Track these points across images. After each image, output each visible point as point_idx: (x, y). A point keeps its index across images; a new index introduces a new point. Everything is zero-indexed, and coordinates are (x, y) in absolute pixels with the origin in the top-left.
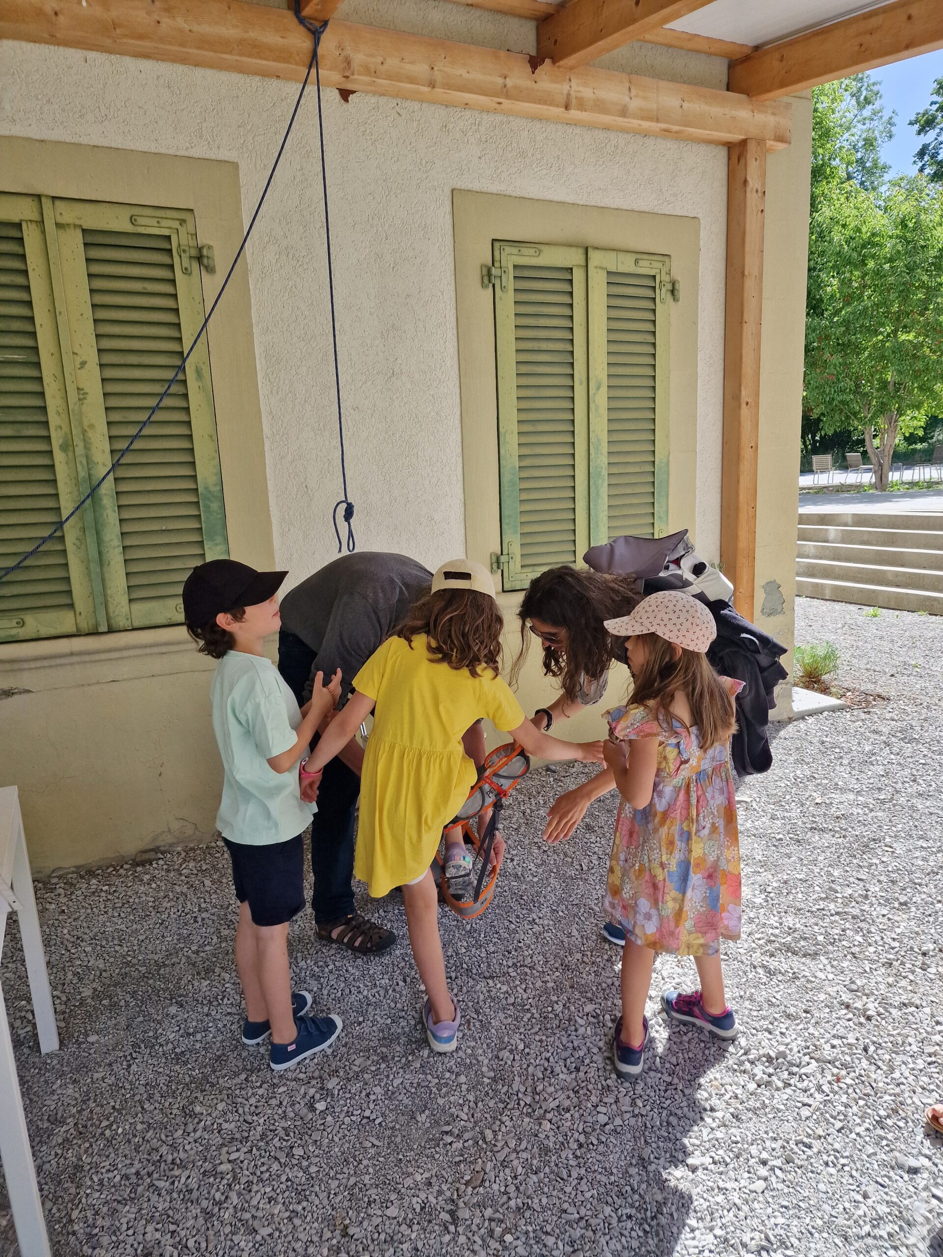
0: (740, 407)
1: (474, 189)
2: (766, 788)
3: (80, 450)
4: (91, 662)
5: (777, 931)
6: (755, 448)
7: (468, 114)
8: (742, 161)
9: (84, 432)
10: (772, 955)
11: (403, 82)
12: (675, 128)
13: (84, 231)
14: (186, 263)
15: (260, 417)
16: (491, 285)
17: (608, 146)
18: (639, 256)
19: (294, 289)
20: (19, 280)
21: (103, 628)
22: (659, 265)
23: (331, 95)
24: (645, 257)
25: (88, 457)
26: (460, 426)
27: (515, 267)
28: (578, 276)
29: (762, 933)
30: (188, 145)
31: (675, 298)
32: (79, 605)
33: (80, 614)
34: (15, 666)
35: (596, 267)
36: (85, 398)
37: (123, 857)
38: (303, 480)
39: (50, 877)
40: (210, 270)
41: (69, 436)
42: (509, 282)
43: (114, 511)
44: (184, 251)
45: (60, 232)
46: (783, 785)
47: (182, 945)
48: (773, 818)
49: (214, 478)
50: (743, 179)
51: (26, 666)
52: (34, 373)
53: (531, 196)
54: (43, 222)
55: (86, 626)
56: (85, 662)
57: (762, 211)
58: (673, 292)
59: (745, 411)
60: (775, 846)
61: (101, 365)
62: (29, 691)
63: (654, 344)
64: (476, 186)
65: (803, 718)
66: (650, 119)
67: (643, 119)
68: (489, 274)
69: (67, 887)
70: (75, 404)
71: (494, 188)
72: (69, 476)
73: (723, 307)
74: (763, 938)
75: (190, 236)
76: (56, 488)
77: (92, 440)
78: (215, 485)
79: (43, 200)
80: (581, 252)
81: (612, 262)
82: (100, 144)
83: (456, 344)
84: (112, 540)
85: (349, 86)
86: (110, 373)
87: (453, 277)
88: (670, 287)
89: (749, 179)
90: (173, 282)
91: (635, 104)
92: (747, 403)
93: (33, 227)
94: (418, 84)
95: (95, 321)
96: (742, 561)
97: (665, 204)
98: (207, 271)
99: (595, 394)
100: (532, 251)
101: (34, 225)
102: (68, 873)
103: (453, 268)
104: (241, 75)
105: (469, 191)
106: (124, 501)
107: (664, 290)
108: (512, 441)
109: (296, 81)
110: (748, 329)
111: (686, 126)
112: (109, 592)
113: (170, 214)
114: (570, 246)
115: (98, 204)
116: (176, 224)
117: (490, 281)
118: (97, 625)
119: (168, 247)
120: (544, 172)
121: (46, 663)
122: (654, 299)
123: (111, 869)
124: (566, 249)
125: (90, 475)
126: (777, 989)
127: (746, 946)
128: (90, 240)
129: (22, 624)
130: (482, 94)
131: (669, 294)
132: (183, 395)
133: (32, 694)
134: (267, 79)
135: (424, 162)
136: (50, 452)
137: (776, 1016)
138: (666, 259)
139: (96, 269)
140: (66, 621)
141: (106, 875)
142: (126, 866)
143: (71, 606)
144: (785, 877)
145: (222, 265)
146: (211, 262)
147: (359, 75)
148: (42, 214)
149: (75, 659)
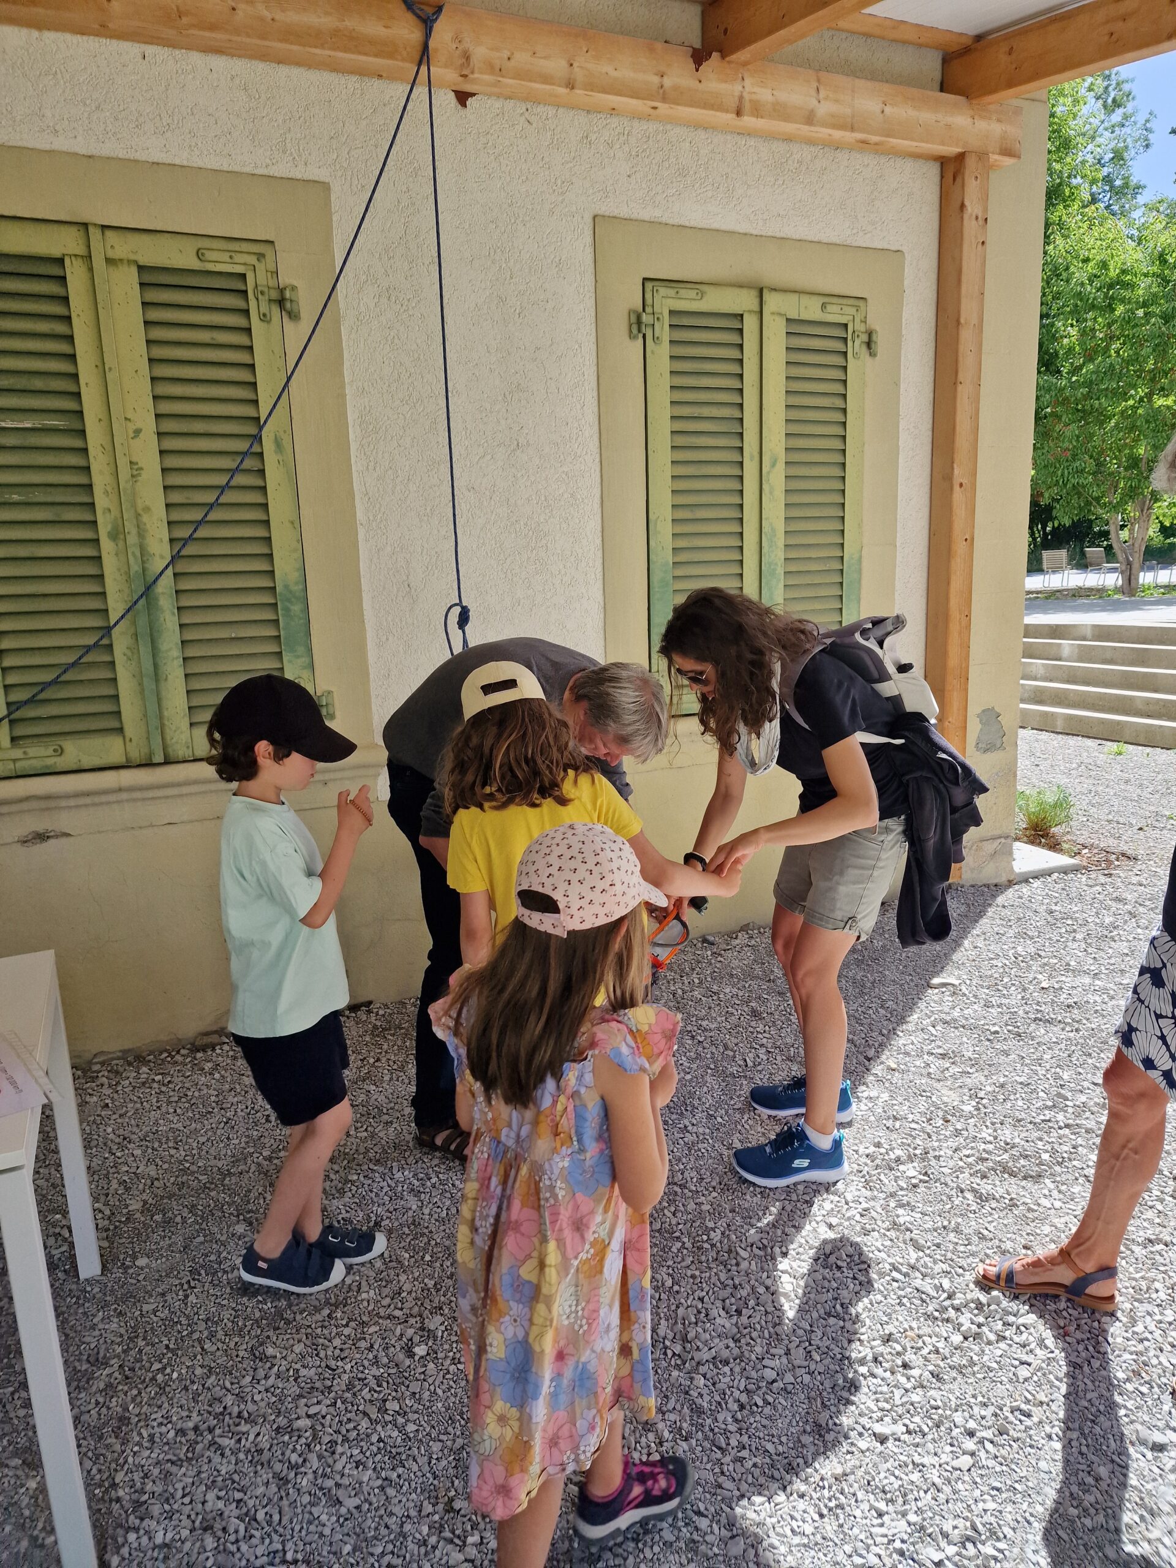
0: (952, 489)
1: (621, 215)
2: (978, 968)
3: (132, 539)
4: (144, 799)
5: (990, 1147)
6: (970, 541)
7: (614, 121)
8: (959, 180)
9: (138, 516)
10: (984, 1177)
11: (535, 82)
12: (875, 139)
13: (141, 268)
14: (264, 308)
15: (354, 499)
16: (641, 336)
17: (790, 162)
18: (826, 300)
19: (396, 341)
20: (60, 328)
21: (159, 758)
22: (853, 311)
23: (445, 99)
24: (834, 300)
25: (142, 548)
26: (600, 511)
27: (672, 313)
28: (750, 324)
29: (972, 1148)
30: (268, 160)
31: (872, 354)
32: (129, 731)
33: (131, 740)
34: (52, 804)
35: (773, 313)
36: (139, 475)
37: (179, 1040)
38: (405, 578)
39: (90, 1063)
40: (294, 316)
41: (120, 522)
42: (664, 332)
43: (173, 614)
44: (262, 293)
45: (111, 269)
46: (1000, 965)
47: (252, 1150)
48: (987, 1005)
49: (296, 574)
50: (959, 203)
51: (63, 803)
52: (78, 443)
53: (693, 224)
54: (90, 257)
55: (137, 755)
56: (135, 800)
57: (983, 243)
58: (869, 344)
59: (958, 495)
60: (989, 1040)
61: (159, 434)
62: (68, 835)
63: (844, 411)
64: (623, 212)
65: (1027, 881)
66: (841, 127)
67: (835, 126)
68: (639, 322)
69: (112, 1076)
70: (127, 482)
71: (646, 214)
72: (119, 570)
73: (932, 363)
74: (973, 1155)
75: (269, 274)
76: (103, 585)
77: (148, 526)
78: (297, 583)
79: (91, 229)
80: (754, 293)
81: (792, 307)
82: (160, 161)
83: (596, 409)
84: (170, 649)
85: (468, 88)
86: (171, 444)
87: (594, 325)
88: (865, 338)
89: (967, 203)
90: (248, 331)
91: (824, 109)
92: (961, 485)
93: (78, 263)
94: (553, 84)
95: (153, 379)
96: (952, 683)
97: (861, 234)
98: (290, 317)
99: (768, 473)
100: (692, 294)
101: (80, 260)
102: (113, 1059)
103: (593, 314)
104: (334, 75)
105: (614, 217)
106: (186, 602)
107: (857, 342)
108: (664, 530)
109: (403, 80)
110: (964, 392)
111: (888, 136)
112: (166, 713)
113: (245, 247)
114: (741, 286)
115: (158, 235)
116: (252, 260)
117: (639, 331)
118: (151, 754)
119: (244, 288)
120: (710, 194)
121: (88, 800)
122: (845, 353)
123: (165, 1055)
124: (737, 291)
125: (144, 570)
126: (990, 1219)
127: (951, 1164)
128: (149, 278)
129: (60, 752)
130: (632, 97)
131: (864, 347)
132: (259, 471)
133: (71, 839)
134: (366, 79)
135: (559, 182)
136: (97, 541)
137: (988, 1252)
138: (861, 303)
139: (155, 315)
140: (113, 749)
141: (159, 1062)
142: (183, 1052)
143: (120, 730)
144: (1002, 1080)
145: (308, 310)
146: (295, 307)
147: (481, 73)
148: (89, 247)
149: (124, 796)
